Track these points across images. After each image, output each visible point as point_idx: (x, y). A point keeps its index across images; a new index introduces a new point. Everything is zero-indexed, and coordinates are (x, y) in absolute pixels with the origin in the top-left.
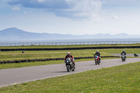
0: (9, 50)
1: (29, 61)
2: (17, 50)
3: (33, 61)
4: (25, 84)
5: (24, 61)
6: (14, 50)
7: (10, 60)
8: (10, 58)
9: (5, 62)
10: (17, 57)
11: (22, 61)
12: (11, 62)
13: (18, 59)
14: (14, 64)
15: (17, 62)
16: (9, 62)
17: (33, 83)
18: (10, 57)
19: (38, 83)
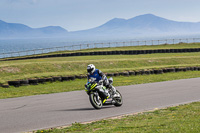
0: (142, 52)
1: (177, 70)
2: (155, 52)
3: (184, 70)
4: (172, 110)
5: (169, 71)
6: (150, 52)
7: (145, 68)
8: (145, 65)
9: (136, 73)
10: (156, 64)
11: (165, 71)
12: (147, 73)
13: (157, 67)
14: (151, 76)
15: (156, 72)
16: (142, 73)
17: (186, 107)
18: (145, 63)
19: (196, 107)
